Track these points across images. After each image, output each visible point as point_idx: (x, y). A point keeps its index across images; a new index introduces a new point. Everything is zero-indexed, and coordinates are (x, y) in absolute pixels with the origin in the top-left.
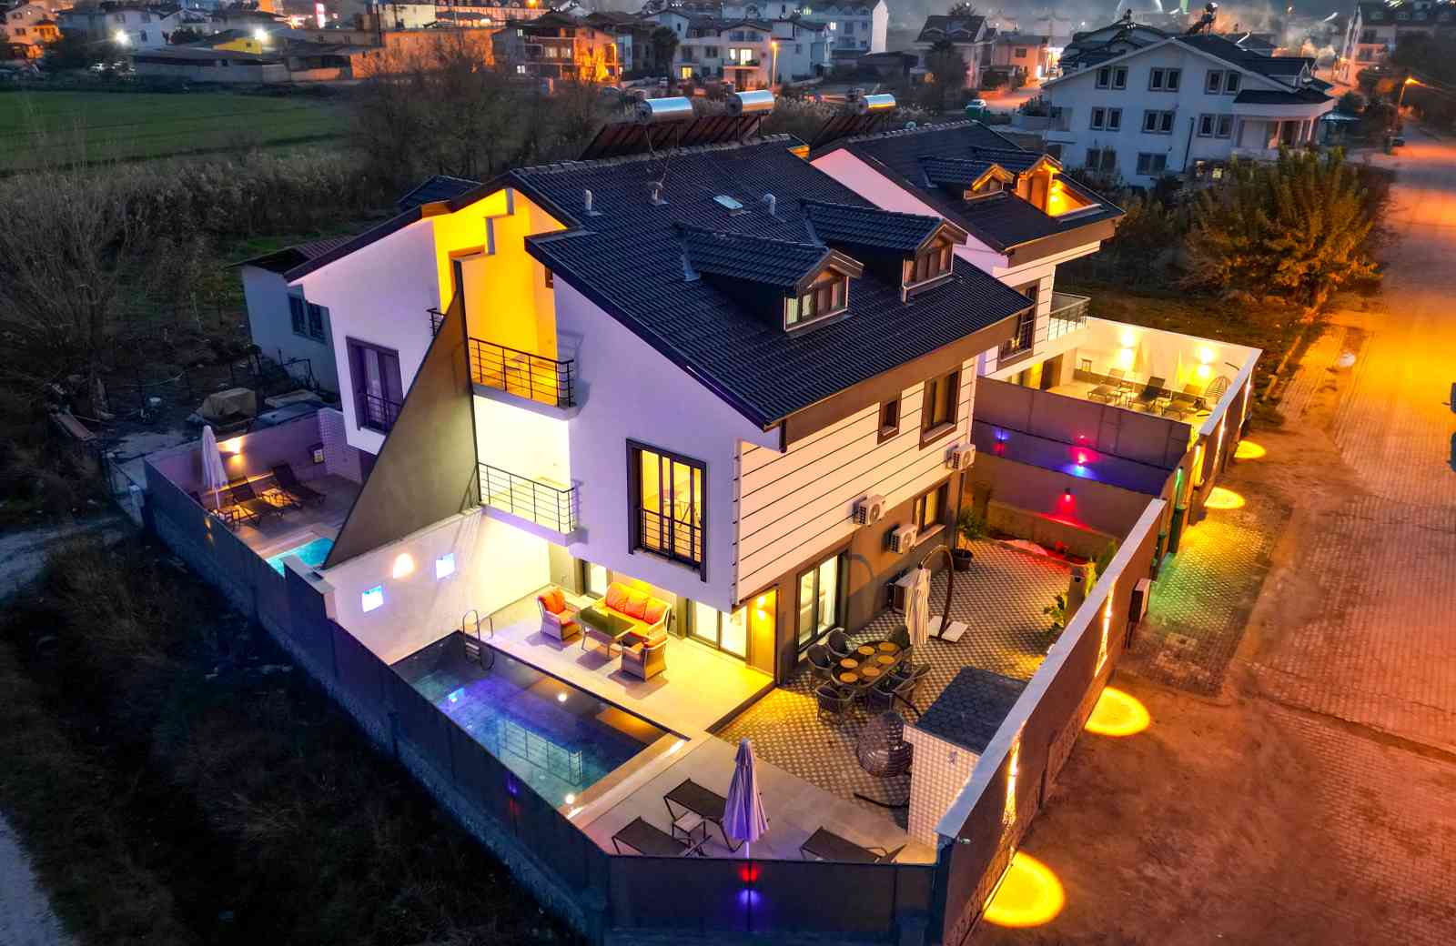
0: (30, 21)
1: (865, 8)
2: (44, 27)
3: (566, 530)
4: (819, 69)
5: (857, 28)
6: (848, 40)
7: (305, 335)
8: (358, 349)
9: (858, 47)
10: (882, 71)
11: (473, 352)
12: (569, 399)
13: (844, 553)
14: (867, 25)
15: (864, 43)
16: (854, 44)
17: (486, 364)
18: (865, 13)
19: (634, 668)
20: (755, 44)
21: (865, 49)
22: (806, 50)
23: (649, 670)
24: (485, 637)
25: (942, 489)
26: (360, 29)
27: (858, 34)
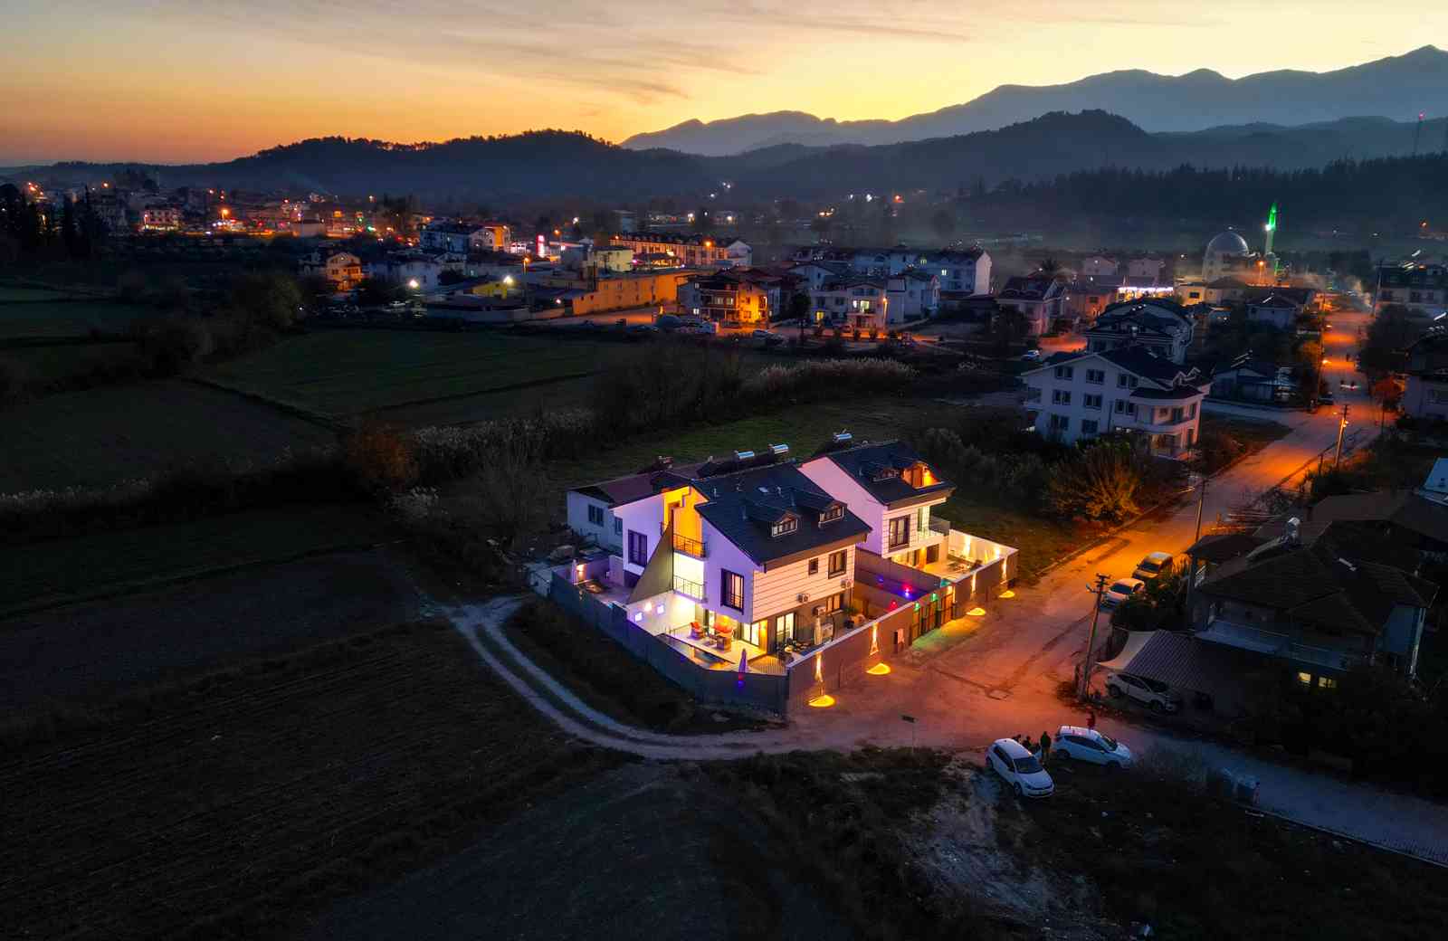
0: (342, 264)
1: (971, 260)
2: (351, 268)
3: (701, 598)
4: (927, 312)
5: (963, 274)
6: (956, 283)
7: (594, 523)
8: (631, 534)
9: (964, 289)
10: (978, 313)
11: (675, 539)
12: (704, 555)
13: (796, 612)
14: (972, 273)
15: (969, 286)
16: (960, 287)
17: (678, 542)
18: (970, 263)
19: (720, 646)
20: (871, 298)
21: (968, 290)
22: (918, 295)
23: (726, 647)
24: (672, 635)
25: (842, 595)
26: (582, 279)
27: (964, 280)
